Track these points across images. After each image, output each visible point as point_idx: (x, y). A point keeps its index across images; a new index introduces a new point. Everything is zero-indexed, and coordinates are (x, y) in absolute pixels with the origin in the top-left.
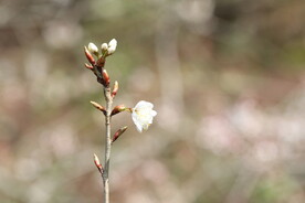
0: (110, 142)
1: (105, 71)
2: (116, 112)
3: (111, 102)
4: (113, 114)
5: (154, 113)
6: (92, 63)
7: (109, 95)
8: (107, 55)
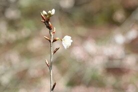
0: (52, 54)
1: (50, 23)
2: (55, 41)
3: (52, 37)
4: (53, 42)
5: (72, 41)
6: (44, 20)
7: (52, 33)
8: (51, 16)
